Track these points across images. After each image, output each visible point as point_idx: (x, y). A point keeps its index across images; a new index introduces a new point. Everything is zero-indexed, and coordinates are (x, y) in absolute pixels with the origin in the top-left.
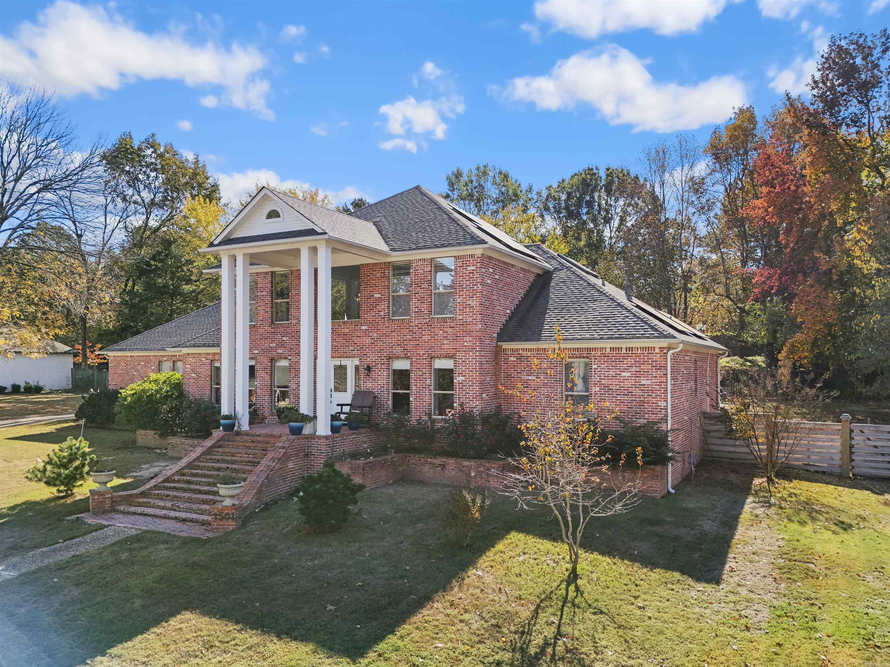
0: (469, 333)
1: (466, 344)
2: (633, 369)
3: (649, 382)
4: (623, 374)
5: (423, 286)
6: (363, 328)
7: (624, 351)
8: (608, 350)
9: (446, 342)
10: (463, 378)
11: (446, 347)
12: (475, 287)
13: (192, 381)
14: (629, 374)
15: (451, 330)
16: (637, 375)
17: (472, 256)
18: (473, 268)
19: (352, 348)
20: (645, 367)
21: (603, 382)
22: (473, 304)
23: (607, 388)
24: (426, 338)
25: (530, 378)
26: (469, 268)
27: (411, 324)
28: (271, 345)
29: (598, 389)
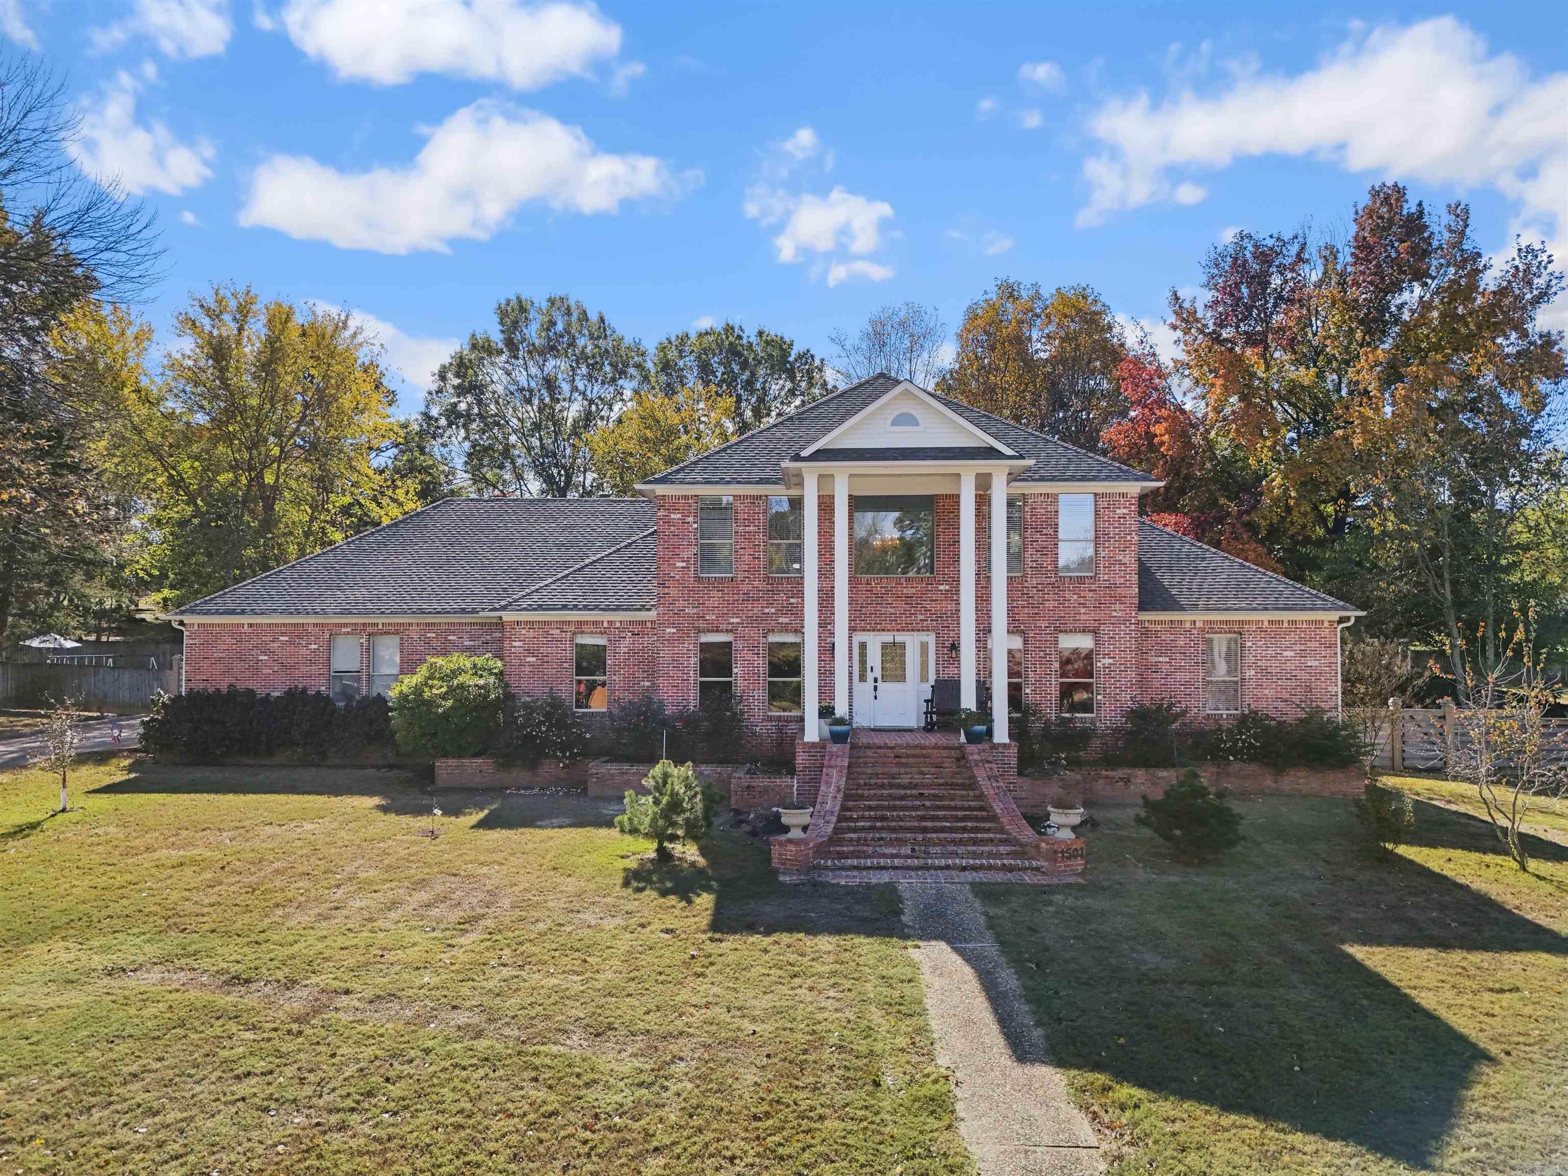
0: (1120, 599)
1: (1114, 614)
2: (1298, 647)
3: (1317, 663)
4: (1285, 654)
5: (1045, 531)
6: (941, 587)
7: (1286, 625)
8: (1266, 624)
9: (1083, 611)
10: (1111, 661)
11: (1083, 617)
12: (1129, 538)
13: (527, 669)
14: (1292, 654)
15: (1091, 594)
16: (1302, 654)
17: (1123, 495)
18: (1125, 511)
19: (922, 617)
20: (1313, 645)
21: (1260, 663)
22: (1126, 560)
23: (1265, 672)
24: (1050, 605)
25: (1161, 659)
26: (1118, 511)
27: (1026, 584)
28: (767, 610)
29: (1253, 672)
